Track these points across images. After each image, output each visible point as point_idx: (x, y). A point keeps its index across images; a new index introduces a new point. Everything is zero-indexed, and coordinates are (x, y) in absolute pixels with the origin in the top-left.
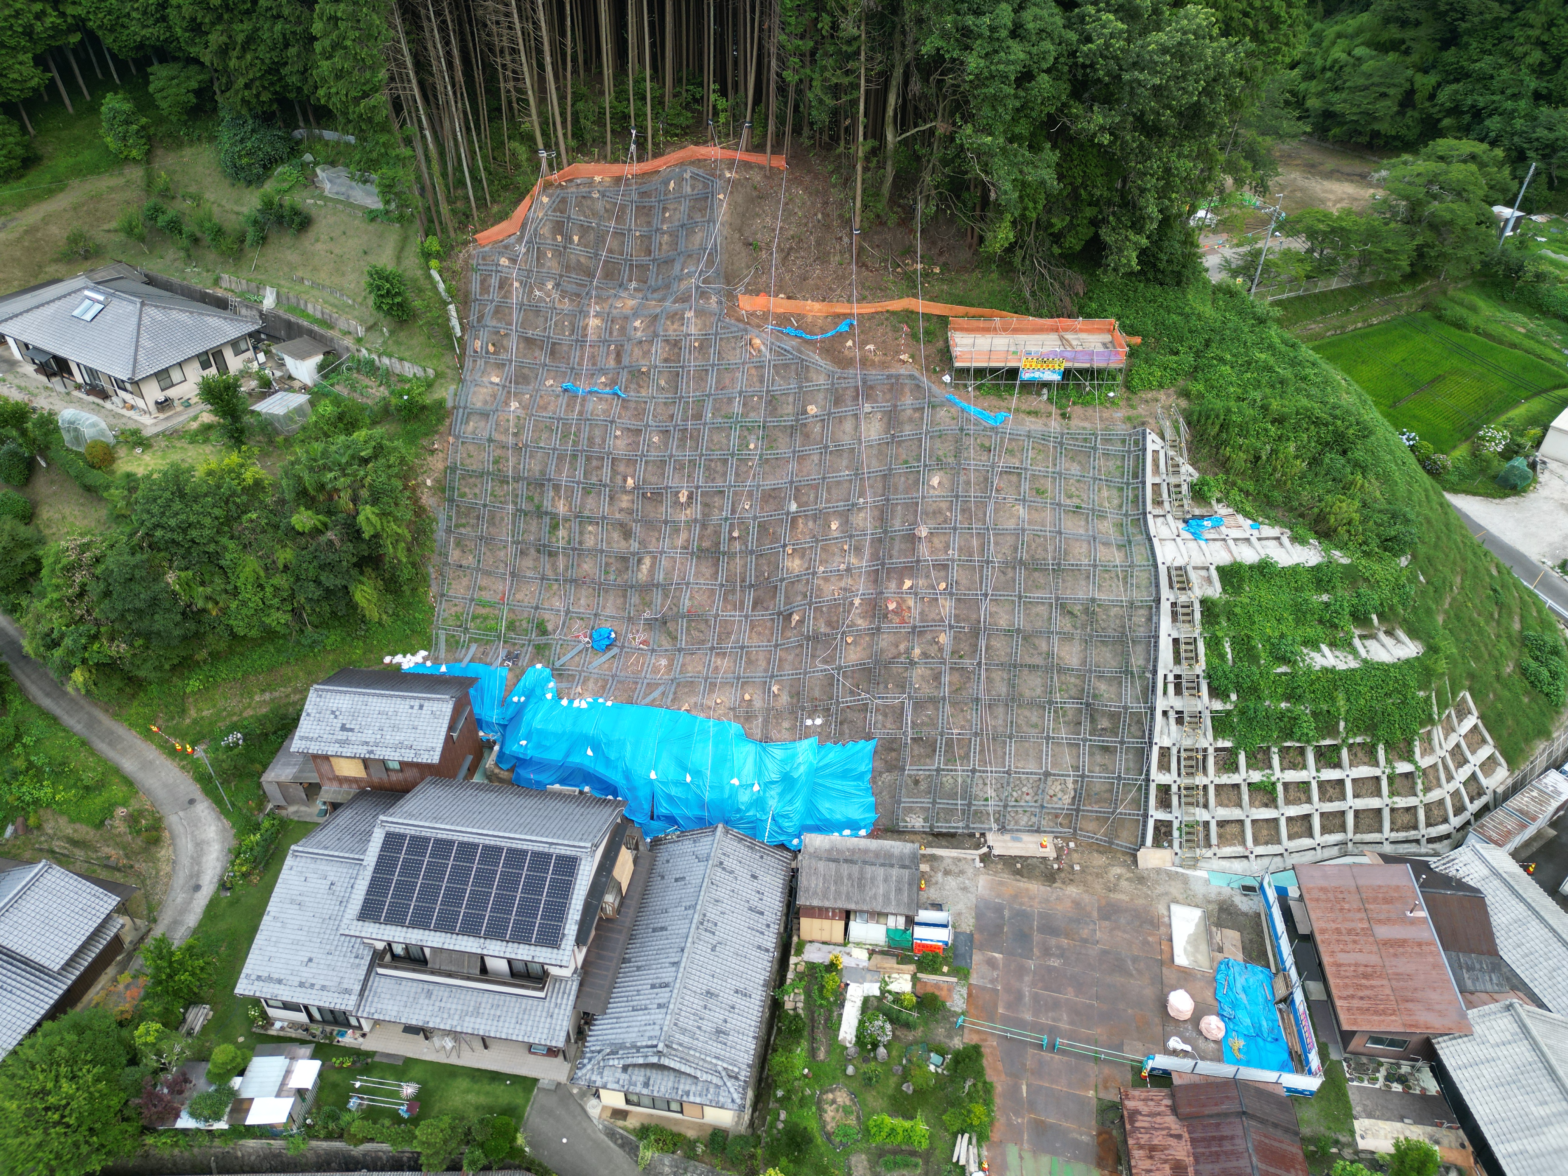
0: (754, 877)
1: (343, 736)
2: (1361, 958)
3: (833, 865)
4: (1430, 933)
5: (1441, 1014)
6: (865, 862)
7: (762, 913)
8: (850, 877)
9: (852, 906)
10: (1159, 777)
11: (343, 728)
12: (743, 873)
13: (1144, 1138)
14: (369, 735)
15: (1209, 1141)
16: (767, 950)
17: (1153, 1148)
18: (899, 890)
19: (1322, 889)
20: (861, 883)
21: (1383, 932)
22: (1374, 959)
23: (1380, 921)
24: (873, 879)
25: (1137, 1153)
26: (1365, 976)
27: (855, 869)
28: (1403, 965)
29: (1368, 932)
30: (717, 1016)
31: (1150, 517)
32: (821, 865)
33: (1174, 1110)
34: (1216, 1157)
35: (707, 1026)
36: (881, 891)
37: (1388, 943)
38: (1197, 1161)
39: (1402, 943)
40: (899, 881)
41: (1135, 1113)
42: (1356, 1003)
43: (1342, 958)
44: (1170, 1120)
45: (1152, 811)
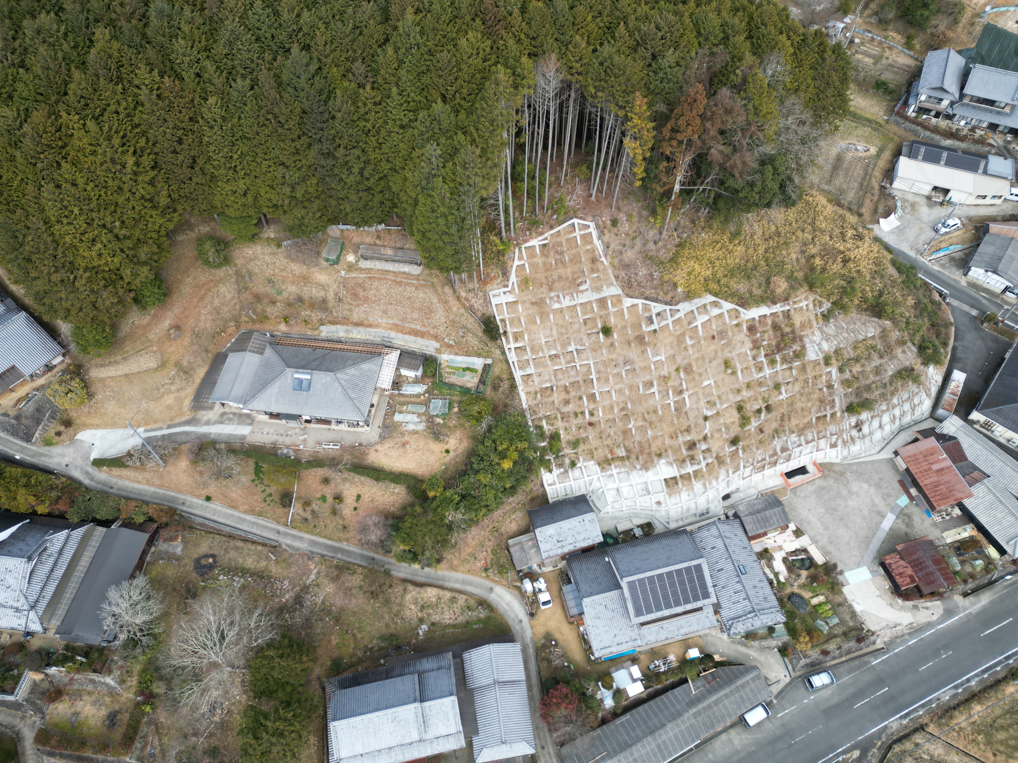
1: (560, 544)
2: (932, 480)
3: (754, 517)
4: (949, 463)
5: (963, 492)
6: (764, 510)
11: (558, 541)
12: (732, 536)
13: (897, 572)
14: (570, 540)
15: (916, 565)
17: (901, 574)
19: (910, 457)
21: (935, 467)
22: (936, 479)
23: (933, 464)
25: (897, 577)
26: (936, 486)
27: (762, 515)
28: (946, 478)
29: (930, 469)
33: (902, 558)
34: (921, 570)
37: (938, 471)
38: (915, 572)
39: (942, 469)
41: (890, 564)
42: (937, 498)
43: (926, 482)
44: (902, 562)
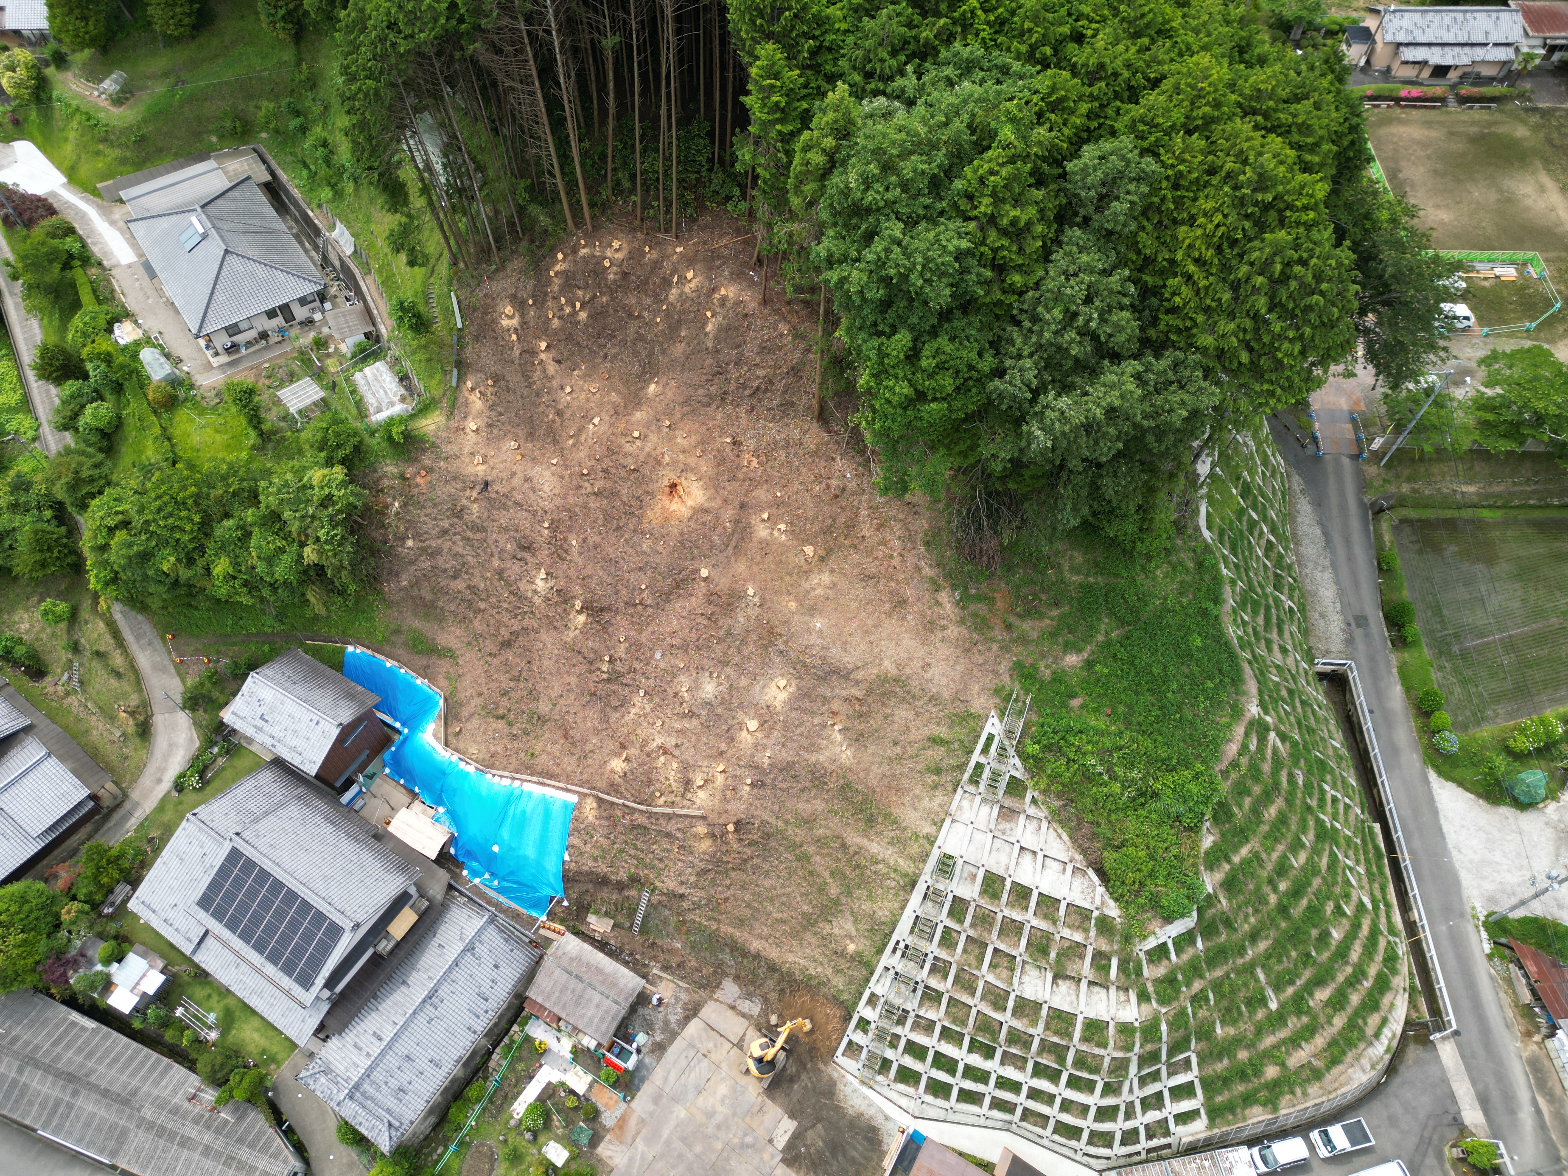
0: (496, 967)
1: (260, 723)
3: (566, 975)
6: (590, 985)
7: (486, 1000)
8: (574, 991)
9: (563, 1016)
10: (864, 1011)
11: (262, 717)
12: (488, 961)
14: (276, 731)
16: (475, 1032)
18: (603, 1019)
20: (579, 1000)
24: (590, 1000)
27: (580, 986)
30: (404, 1078)
31: (960, 791)
32: (558, 971)
35: (394, 1083)
36: (589, 1014)
40: (607, 1012)
45: (849, 1031)
